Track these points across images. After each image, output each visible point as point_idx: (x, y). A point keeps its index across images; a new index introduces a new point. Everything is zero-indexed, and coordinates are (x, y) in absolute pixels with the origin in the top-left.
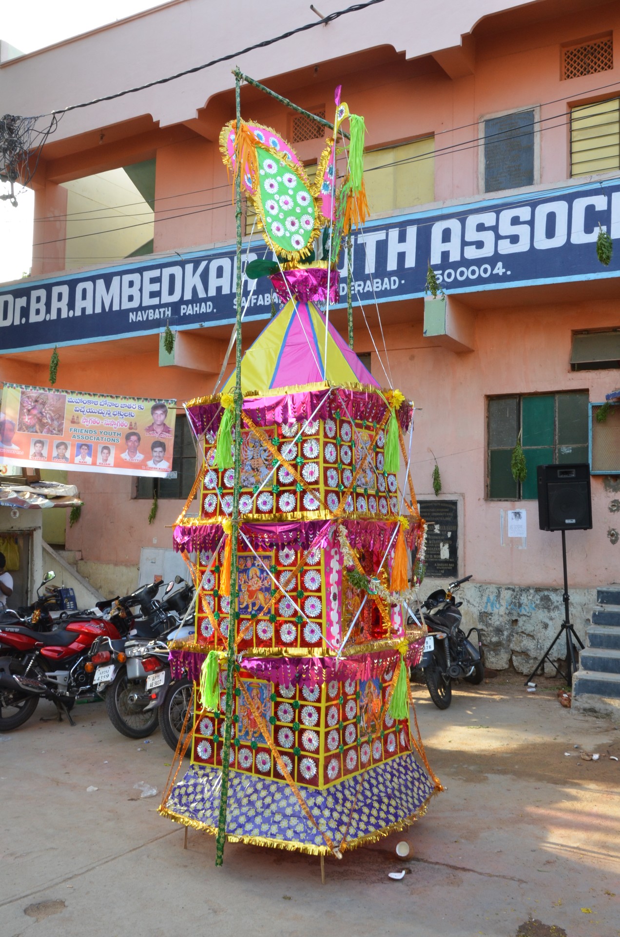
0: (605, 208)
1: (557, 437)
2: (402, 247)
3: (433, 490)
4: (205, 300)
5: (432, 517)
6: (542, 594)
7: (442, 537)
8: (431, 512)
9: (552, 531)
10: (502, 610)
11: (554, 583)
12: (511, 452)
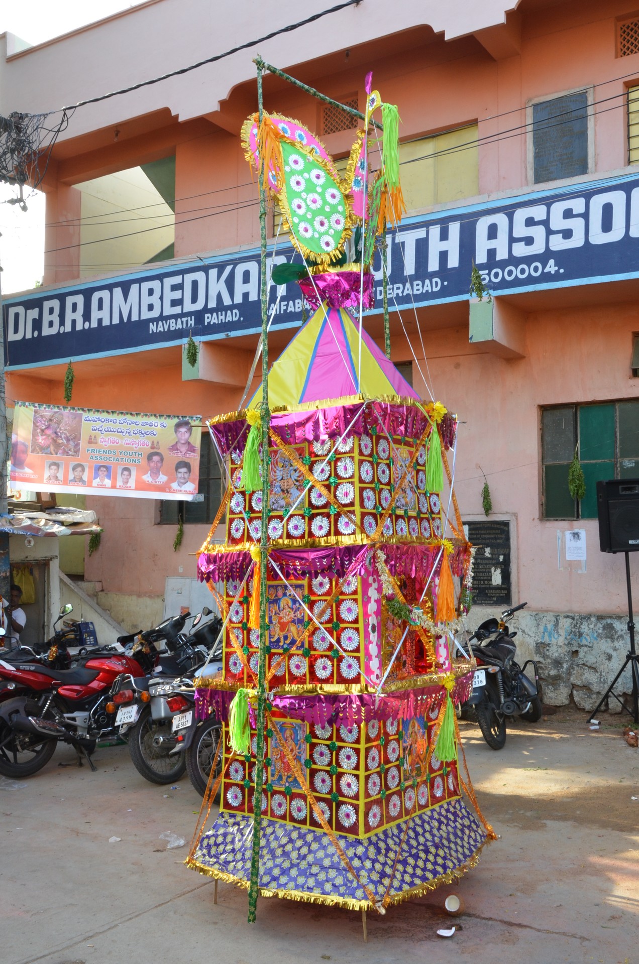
1: (618, 450)
2: (444, 245)
3: (482, 510)
4: (231, 308)
5: (483, 539)
6: (604, 622)
7: (494, 562)
8: (481, 534)
9: (615, 552)
10: (561, 641)
11: (618, 610)
12: (568, 467)
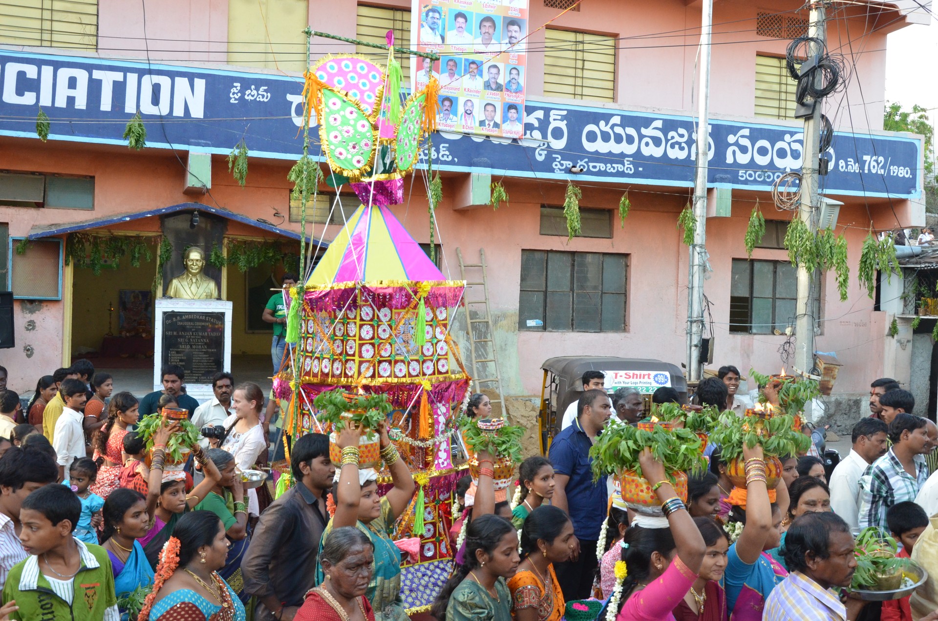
0: (35, 77)
